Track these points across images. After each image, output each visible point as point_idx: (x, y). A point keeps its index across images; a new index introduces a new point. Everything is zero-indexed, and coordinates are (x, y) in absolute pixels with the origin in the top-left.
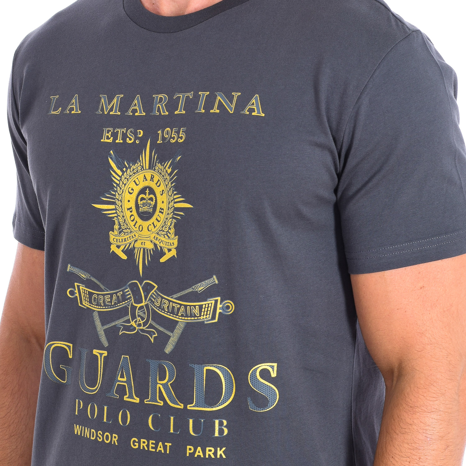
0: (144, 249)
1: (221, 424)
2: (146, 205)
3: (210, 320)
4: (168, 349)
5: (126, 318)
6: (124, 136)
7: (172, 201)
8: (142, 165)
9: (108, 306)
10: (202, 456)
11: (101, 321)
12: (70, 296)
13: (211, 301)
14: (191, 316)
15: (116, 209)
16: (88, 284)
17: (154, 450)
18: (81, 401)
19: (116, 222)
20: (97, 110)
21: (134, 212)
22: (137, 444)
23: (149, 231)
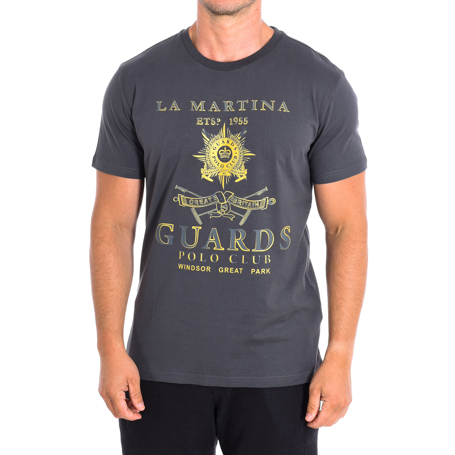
0: (225, 176)
1: (267, 257)
2: (225, 155)
3: (264, 208)
4: (242, 223)
5: (214, 210)
6: (210, 122)
7: (242, 152)
8: (221, 135)
9: (202, 205)
10: (259, 273)
11: (197, 212)
12: (175, 201)
13: (264, 199)
14: (254, 207)
15: (205, 157)
16: (186, 194)
17: (233, 272)
18: (183, 252)
19: (206, 164)
20: (191, 108)
21: (217, 158)
22: (223, 270)
23: (227, 167)
